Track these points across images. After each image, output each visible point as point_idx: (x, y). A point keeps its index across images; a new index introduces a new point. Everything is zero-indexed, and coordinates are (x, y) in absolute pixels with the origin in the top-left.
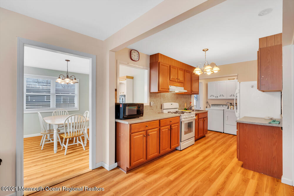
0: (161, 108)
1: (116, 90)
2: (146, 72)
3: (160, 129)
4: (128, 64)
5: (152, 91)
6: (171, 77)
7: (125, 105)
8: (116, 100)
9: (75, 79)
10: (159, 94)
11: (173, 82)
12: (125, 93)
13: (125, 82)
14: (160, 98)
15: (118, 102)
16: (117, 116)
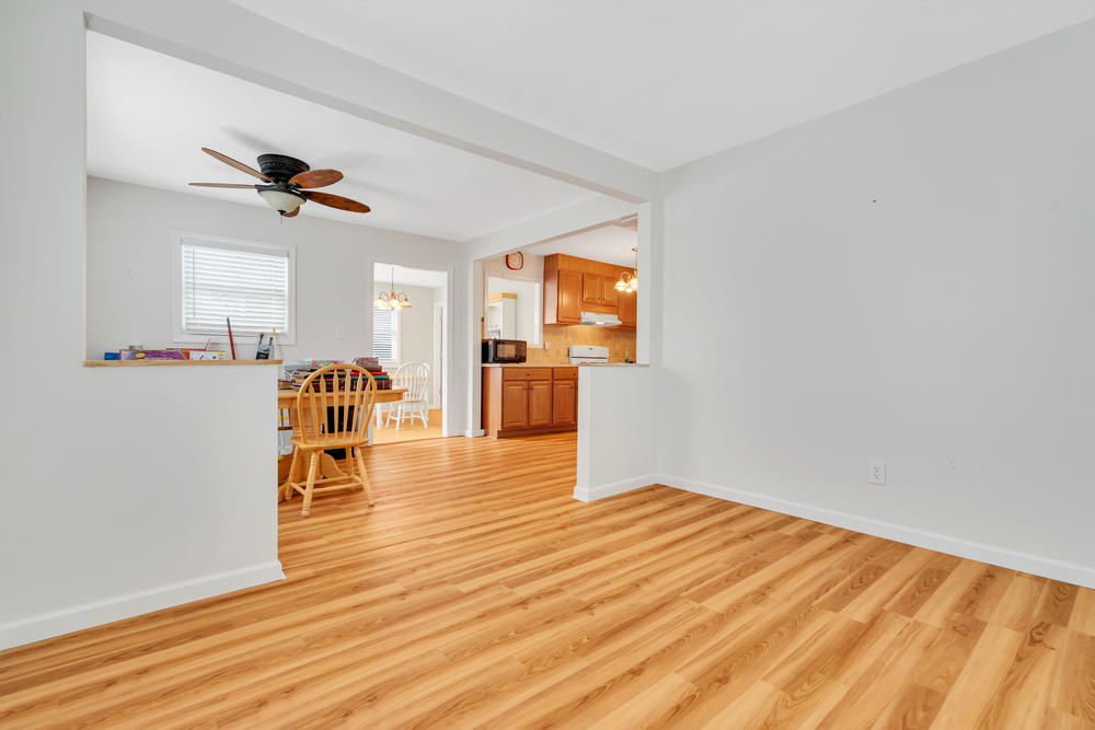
0: (569, 355)
1: (483, 319)
2: (537, 287)
3: (553, 384)
4: (502, 276)
5: (547, 322)
6: (586, 296)
7: (497, 342)
8: (483, 335)
9: (406, 300)
10: (564, 328)
11: (589, 305)
12: (500, 327)
13: (499, 305)
14: (567, 337)
15: (486, 338)
16: (485, 359)
